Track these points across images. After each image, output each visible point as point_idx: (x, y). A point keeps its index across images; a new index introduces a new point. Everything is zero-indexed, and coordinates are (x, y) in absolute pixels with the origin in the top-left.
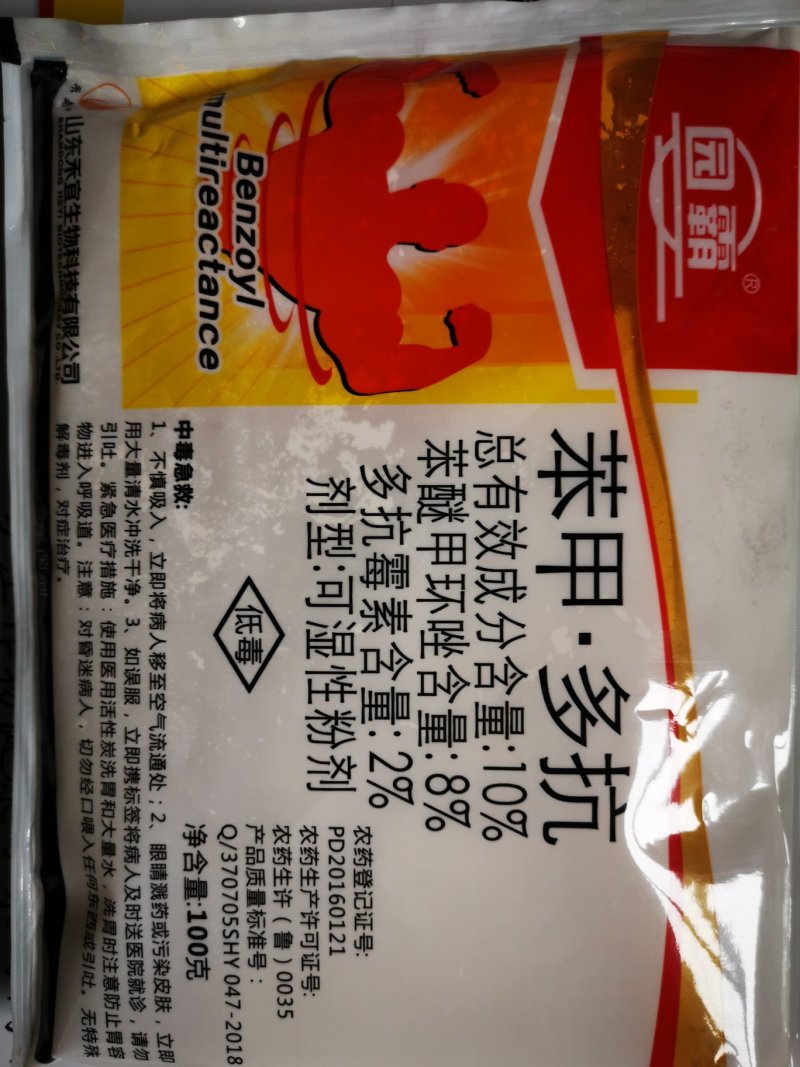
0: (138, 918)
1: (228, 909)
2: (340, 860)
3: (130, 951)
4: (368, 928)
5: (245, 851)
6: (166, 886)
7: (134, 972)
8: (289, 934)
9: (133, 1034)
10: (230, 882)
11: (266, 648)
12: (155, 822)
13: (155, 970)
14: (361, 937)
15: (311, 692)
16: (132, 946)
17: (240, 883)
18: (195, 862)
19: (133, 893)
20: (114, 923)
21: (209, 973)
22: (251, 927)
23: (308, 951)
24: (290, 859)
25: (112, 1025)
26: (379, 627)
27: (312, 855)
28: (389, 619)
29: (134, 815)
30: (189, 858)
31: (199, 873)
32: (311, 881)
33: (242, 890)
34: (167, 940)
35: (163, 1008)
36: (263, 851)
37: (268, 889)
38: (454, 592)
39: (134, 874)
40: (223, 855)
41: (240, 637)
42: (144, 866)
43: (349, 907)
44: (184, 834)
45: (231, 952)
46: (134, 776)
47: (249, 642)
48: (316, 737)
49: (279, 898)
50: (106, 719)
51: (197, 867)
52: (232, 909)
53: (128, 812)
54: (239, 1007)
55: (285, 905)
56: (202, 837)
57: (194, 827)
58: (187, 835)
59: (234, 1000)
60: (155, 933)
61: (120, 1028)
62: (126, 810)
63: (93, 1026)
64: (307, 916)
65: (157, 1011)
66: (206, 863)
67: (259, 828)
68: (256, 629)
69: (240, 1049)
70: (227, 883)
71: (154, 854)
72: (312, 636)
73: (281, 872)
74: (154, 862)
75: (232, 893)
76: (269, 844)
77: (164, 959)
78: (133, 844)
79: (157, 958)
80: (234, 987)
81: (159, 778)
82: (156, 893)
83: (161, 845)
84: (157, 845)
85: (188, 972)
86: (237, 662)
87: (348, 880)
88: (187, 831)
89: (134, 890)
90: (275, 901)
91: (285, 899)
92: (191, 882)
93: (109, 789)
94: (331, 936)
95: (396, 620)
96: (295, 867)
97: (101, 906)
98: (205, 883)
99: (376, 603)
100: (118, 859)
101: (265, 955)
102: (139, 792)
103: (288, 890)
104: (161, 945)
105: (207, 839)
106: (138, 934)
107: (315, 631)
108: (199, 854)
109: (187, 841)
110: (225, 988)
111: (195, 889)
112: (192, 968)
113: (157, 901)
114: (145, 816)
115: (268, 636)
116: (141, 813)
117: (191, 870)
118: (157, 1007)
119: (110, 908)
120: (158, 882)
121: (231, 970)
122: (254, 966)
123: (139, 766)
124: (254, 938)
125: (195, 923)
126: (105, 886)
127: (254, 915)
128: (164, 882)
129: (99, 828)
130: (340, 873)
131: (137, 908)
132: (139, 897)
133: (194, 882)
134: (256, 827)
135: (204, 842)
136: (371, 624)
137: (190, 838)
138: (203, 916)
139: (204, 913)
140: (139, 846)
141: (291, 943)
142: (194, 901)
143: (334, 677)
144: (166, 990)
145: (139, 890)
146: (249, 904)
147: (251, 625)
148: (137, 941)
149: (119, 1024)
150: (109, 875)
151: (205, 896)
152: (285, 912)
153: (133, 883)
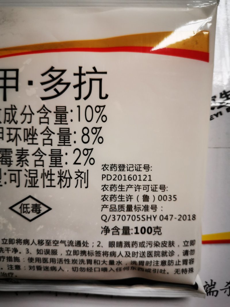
0: (137, 253)
1: (134, 219)
2: (115, 176)
3: (150, 256)
4: (141, 166)
5: (111, 212)
6: (125, 242)
7: (159, 254)
8: (143, 196)
9: (184, 255)
10: (123, 218)
11: (35, 202)
12: (100, 245)
13: (158, 247)
14: (145, 169)
15: (51, 186)
16: (148, 255)
17: (124, 214)
18: (116, 231)
19: (128, 254)
20: (139, 262)
21: (159, 226)
22: (141, 210)
23: (150, 189)
24: (114, 195)
25: (180, 263)
26: (26, 160)
27: (113, 187)
28: (23, 156)
29: (98, 253)
30: (114, 233)
31: (120, 229)
32: (123, 187)
33: (126, 213)
34: (146, 242)
35: (173, 244)
36: (111, 205)
37: (126, 203)
38: (13, 132)
39: (120, 253)
40: (113, 220)
41: (31, 212)
42: (117, 250)
43: (133, 173)
44: (105, 234)
45: (151, 218)
46: (83, 253)
47: (33, 209)
48: (68, 185)
49: (130, 199)
50: (64, 262)
51: (118, 230)
52: (134, 217)
53: (97, 255)
54: (172, 216)
55: (132, 197)
56: (106, 228)
57: (102, 231)
58: (105, 233)
59: (169, 217)
60: (143, 246)
61: (181, 260)
62: (96, 256)
63: (181, 270)
64: (136, 189)
65: (174, 246)
66: (116, 226)
67: (102, 206)
68: (28, 206)
69: (189, 215)
70: (124, 219)
71: (113, 246)
72: (30, 185)
73: (119, 198)
74: (115, 246)
75: (127, 217)
76: (108, 203)
77: (154, 243)
78: (109, 253)
79: (153, 246)
80: (164, 217)
81: (84, 243)
82: (128, 246)
83: (109, 243)
84: (109, 245)
85: (158, 234)
86: (40, 213)
87: (122, 173)
88: (104, 233)
89: (127, 254)
90: (131, 201)
91: (130, 197)
92: (123, 232)
93: (89, 262)
94: (144, 180)
95: (24, 154)
96: (118, 193)
97: (134, 266)
98: (124, 227)
99: (18, 161)
100: (115, 259)
101: (152, 205)
102: (90, 251)
103: (127, 196)
104: (148, 244)
105: (107, 226)
106: (144, 253)
107: (28, 184)
108: (113, 229)
109: (108, 233)
110: (165, 220)
111: (126, 231)
112: (157, 233)
113: (131, 245)
114: (98, 249)
115: (31, 202)
116: (97, 250)
117: (119, 232)
118: (173, 246)
119: (134, 263)
120: (123, 245)
121: (158, 218)
122: (156, 210)
123: (80, 251)
124: (145, 209)
125: (139, 231)
126: (126, 264)
127: (136, 209)
128: (123, 243)
129: (104, 266)
130: (120, 176)
131: (133, 253)
132: (129, 252)
133: (123, 231)
134: (102, 208)
135: (108, 227)
136: (25, 163)
137: (107, 232)
138: (136, 228)
139: (135, 228)
140: (110, 252)
141: (147, 195)
142: (131, 232)
143: (45, 177)
144: (166, 243)
145: (126, 252)
146: (132, 211)
147: (27, 208)
148: (146, 253)
149: (180, 260)
150: (122, 263)
151: (129, 227)
152: (135, 197)
153: (124, 254)
